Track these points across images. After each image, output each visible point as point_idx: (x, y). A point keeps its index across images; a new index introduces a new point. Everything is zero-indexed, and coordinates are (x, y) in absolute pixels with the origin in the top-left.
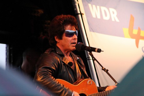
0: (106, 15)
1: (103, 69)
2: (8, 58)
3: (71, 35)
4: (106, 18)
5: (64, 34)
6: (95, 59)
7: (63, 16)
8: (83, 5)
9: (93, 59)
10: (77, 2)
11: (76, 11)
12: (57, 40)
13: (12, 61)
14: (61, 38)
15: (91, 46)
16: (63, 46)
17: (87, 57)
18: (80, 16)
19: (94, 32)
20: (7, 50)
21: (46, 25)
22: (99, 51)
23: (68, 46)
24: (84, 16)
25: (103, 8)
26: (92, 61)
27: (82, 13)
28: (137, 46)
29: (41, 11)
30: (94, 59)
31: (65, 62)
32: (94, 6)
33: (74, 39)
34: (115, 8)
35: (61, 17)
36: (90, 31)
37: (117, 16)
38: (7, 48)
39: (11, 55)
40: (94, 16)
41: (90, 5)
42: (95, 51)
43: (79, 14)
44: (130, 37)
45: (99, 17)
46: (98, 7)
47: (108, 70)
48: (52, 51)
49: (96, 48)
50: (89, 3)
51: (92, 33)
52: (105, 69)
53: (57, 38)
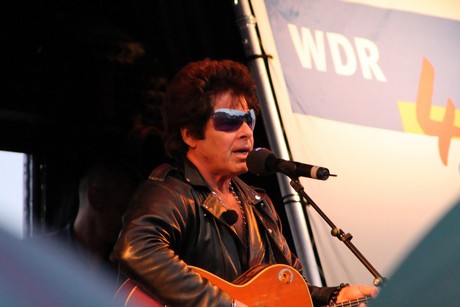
0: (344, 61)
1: (335, 231)
2: (31, 198)
3: (232, 124)
4: (345, 70)
5: (211, 122)
6: (310, 202)
7: (207, 63)
8: (272, 28)
9: (302, 201)
10: (251, 17)
11: (250, 47)
12: (189, 141)
13: (45, 208)
14: (200, 135)
15: (296, 159)
16: (207, 159)
17: (283, 195)
18: (261, 62)
19: (305, 113)
20: (27, 172)
21: (153, 93)
22: (323, 174)
23: (224, 160)
24: (274, 64)
25: (335, 39)
26: (298, 207)
27: (268, 52)
28: (444, 159)
29: (136, 49)
30: (307, 202)
31: (210, 210)
32: (306, 32)
33: (243, 137)
34: (374, 38)
35: (202, 68)
36: (294, 111)
37: (380, 63)
38: (27, 165)
39: (42, 187)
40: (306, 64)
41: (292, 28)
42: (308, 175)
43: (258, 56)
45: (321, 66)
46: (319, 34)
47: (351, 237)
48: (172, 173)
49: (311, 166)
50: (291, 22)
51: (300, 117)
52: (341, 232)
53: (187, 134)
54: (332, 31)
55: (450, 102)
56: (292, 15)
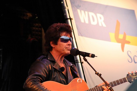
0: (94, 20)
1: (97, 73)
3: (66, 41)
4: (94, 23)
8: (73, 10)
9: (81, 62)
10: (67, 7)
11: (66, 16)
12: (52, 46)
14: (56, 43)
17: (75, 60)
18: (69, 20)
19: (82, 36)
21: (34, 28)
22: (93, 56)
24: (73, 21)
25: (91, 14)
26: (80, 64)
27: (71, 18)
28: (123, 50)
32: (83, 12)
34: (102, 14)
36: (79, 35)
37: (104, 21)
40: (82, 21)
41: (79, 11)
42: (89, 56)
43: (68, 19)
44: (116, 41)
45: (87, 22)
46: (86, 12)
47: (101, 75)
48: (44, 58)
49: (90, 54)
50: (78, 8)
51: (81, 37)
52: (98, 73)
53: (52, 43)
54: (90, 11)
55: (125, 33)
56: (78, 7)
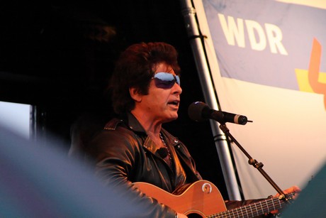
0: (258, 40)
1: (252, 161)
3: (167, 84)
4: (258, 47)
6: (234, 140)
10: (192, 9)
11: (191, 30)
15: (223, 110)
16: (148, 110)
17: (214, 135)
18: (199, 40)
19: (230, 77)
20: (33, 118)
22: (243, 120)
24: (208, 42)
25: (252, 24)
26: (225, 143)
27: (204, 34)
29: (110, 31)
30: (231, 140)
31: (150, 149)
32: (231, 19)
34: (278, 24)
36: (222, 76)
37: (283, 42)
38: (32, 113)
40: (231, 42)
41: (221, 17)
43: (197, 37)
44: (310, 89)
45: (242, 44)
46: (240, 21)
47: (262, 165)
49: (235, 115)
50: (220, 12)
51: (227, 80)
52: (256, 162)
53: (134, 92)
54: (249, 19)
56: (221, 8)
